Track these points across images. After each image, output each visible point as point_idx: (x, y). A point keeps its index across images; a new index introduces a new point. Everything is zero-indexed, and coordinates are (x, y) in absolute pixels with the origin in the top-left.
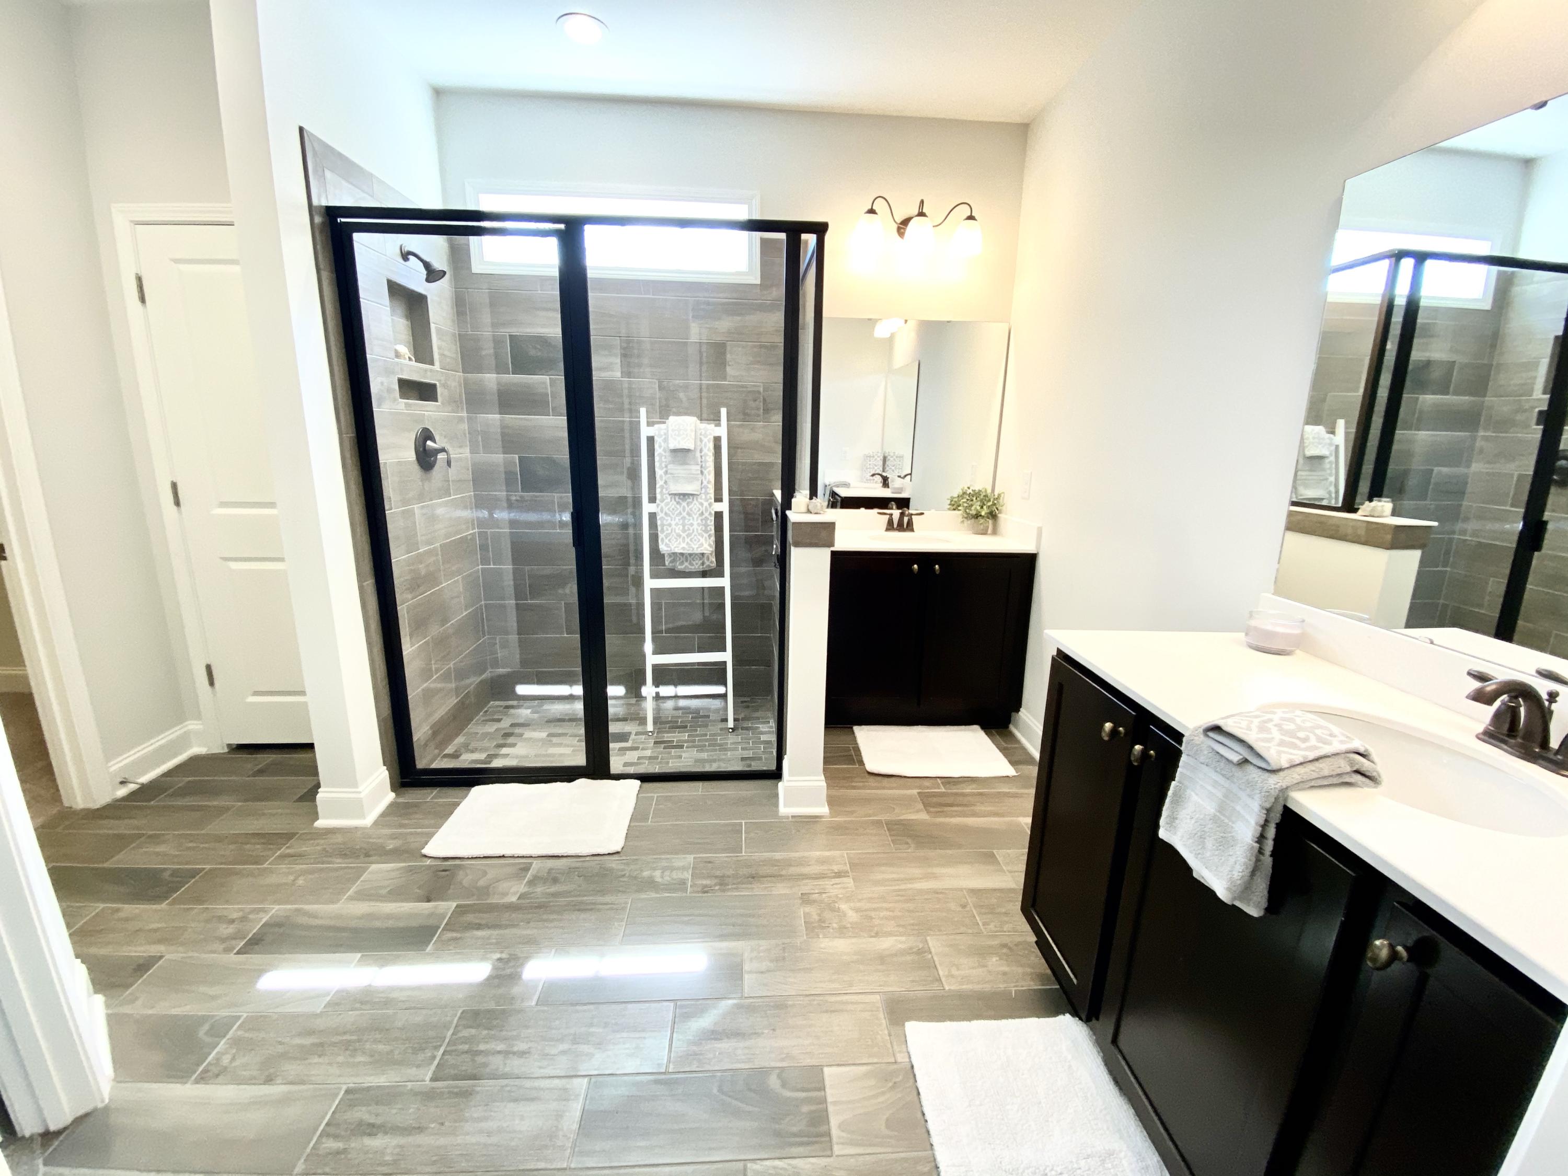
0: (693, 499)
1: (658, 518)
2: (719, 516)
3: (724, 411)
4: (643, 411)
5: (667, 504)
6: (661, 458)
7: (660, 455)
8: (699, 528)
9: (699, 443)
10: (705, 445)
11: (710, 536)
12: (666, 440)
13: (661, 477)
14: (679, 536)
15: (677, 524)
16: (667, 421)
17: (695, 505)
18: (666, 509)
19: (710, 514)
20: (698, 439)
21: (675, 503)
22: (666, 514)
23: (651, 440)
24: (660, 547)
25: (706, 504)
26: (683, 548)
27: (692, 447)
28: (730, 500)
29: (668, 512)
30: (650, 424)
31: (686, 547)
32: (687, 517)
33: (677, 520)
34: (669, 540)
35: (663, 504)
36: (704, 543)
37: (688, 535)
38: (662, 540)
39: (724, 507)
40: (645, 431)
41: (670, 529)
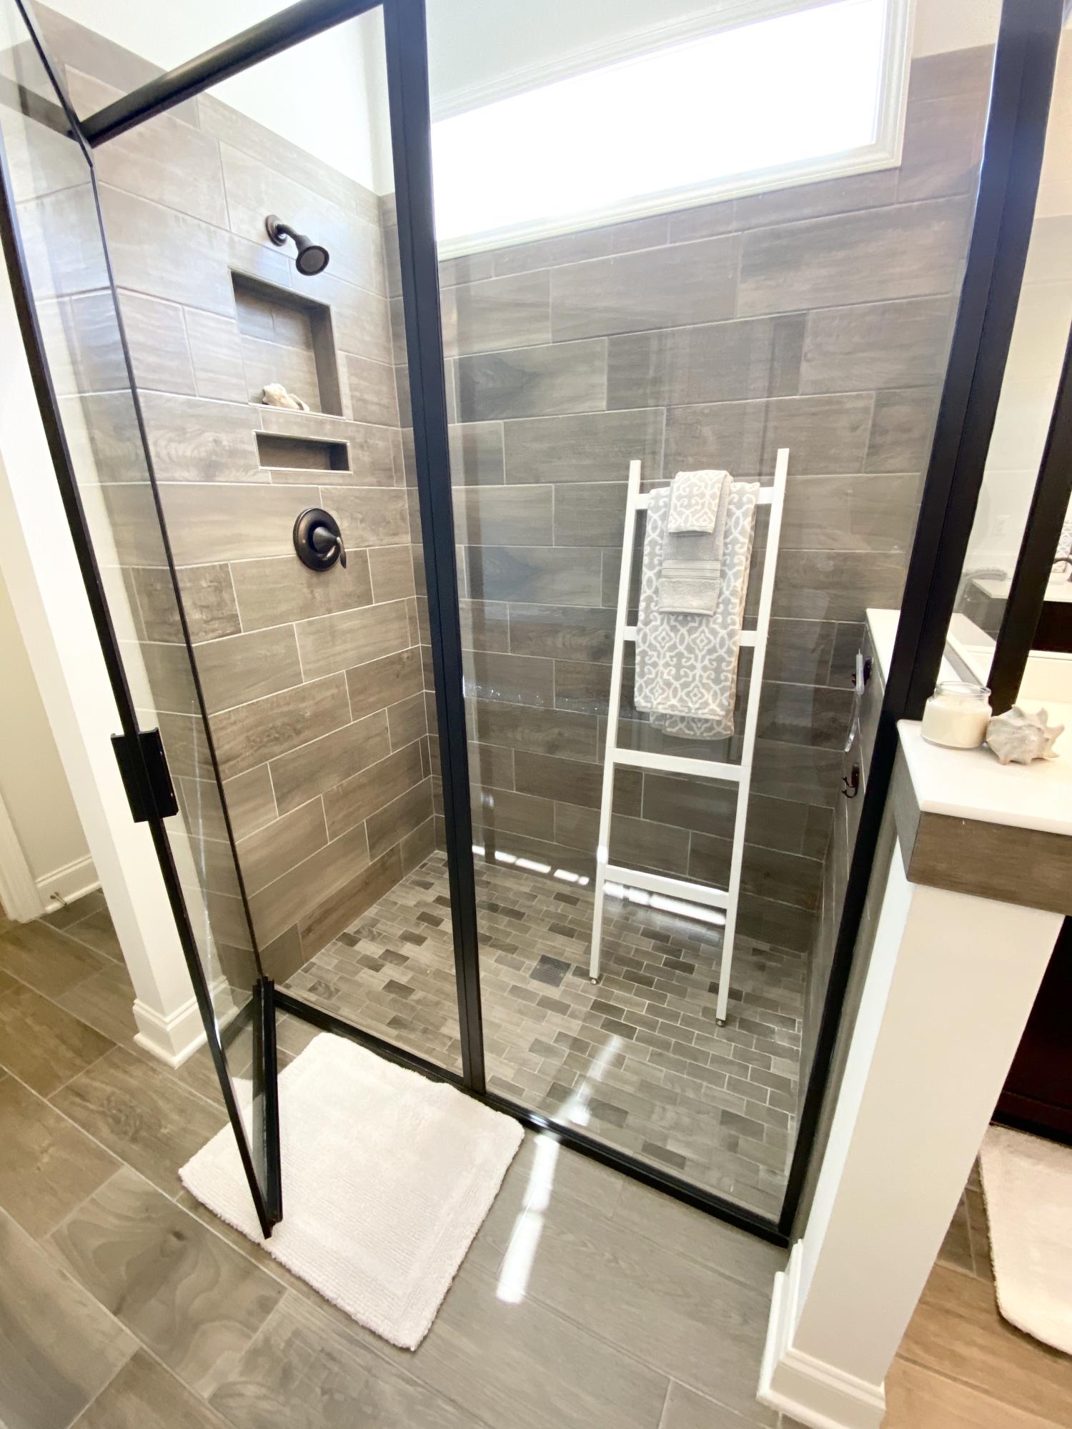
0: (700, 624)
1: (637, 651)
2: (746, 655)
3: (783, 455)
4: (635, 466)
5: (656, 629)
6: (653, 549)
7: (653, 543)
8: (705, 675)
9: (724, 519)
10: (737, 523)
11: (723, 690)
12: (664, 517)
13: (650, 581)
14: (668, 684)
15: (667, 665)
16: (672, 481)
17: (702, 636)
18: (651, 638)
19: (730, 652)
20: (724, 511)
21: (668, 628)
22: (650, 645)
23: (641, 515)
24: (636, 700)
25: (723, 633)
26: (672, 707)
27: (709, 527)
28: (773, 624)
29: (653, 642)
30: (643, 489)
31: (678, 704)
32: (686, 654)
33: (668, 658)
34: (651, 691)
35: (647, 629)
36: (710, 701)
37: (685, 685)
38: (641, 688)
39: (758, 640)
40: (635, 501)
41: (654, 671)
